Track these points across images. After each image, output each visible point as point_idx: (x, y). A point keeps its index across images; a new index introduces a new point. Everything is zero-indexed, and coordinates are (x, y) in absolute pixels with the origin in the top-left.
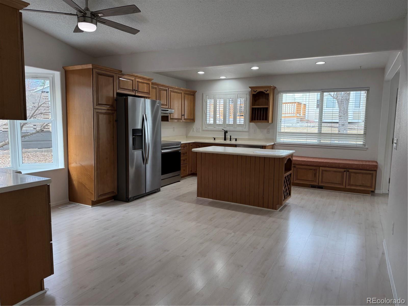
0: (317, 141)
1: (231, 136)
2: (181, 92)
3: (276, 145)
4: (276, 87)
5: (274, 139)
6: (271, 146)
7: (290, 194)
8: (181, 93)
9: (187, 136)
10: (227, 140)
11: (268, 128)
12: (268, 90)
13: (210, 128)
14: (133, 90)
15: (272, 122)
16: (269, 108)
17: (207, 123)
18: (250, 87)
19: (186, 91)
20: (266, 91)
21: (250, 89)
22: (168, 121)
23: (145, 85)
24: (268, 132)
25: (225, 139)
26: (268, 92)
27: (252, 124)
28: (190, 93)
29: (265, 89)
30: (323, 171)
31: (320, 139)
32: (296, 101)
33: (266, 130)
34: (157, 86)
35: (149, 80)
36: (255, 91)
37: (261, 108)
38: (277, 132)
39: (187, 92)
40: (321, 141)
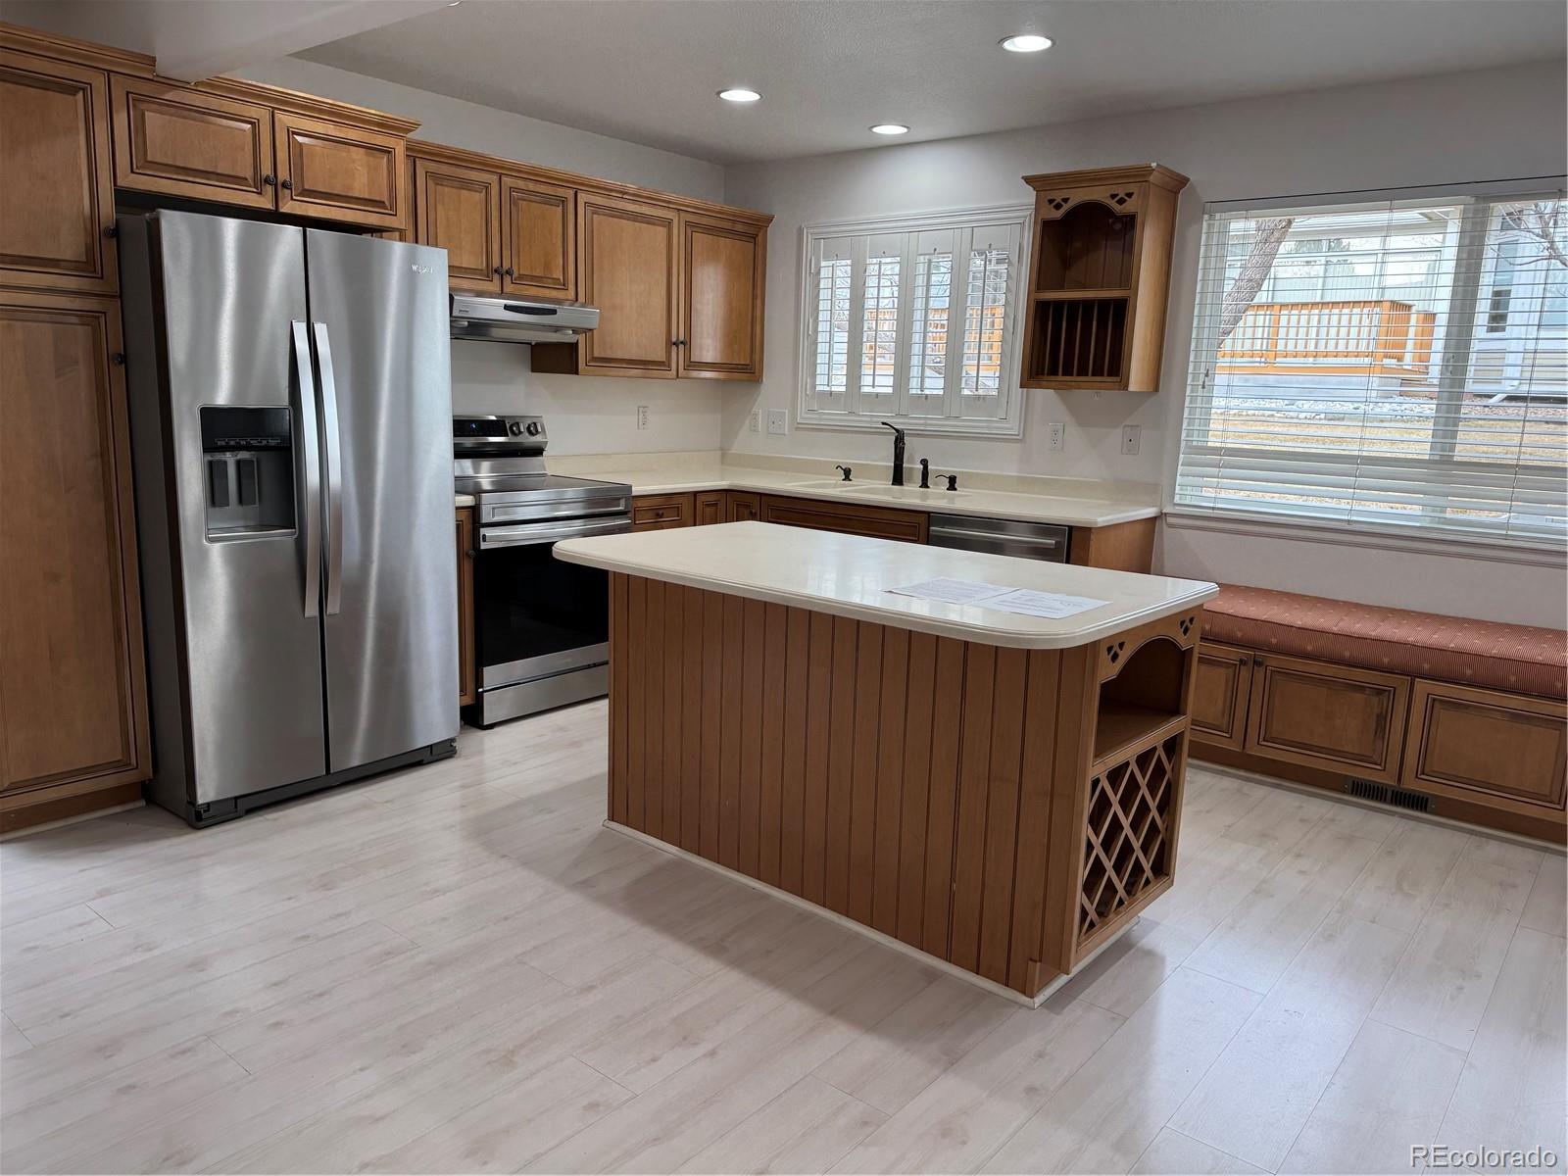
0: (1417, 510)
1: (924, 462)
2: (670, 215)
3: (1171, 520)
4: (1188, 180)
5: (1158, 486)
6: (1139, 528)
7: (1163, 868)
8: (668, 224)
9: (723, 456)
10: (910, 480)
11: (1127, 422)
12: (1130, 195)
13: (835, 415)
14: (261, 183)
15: (1156, 389)
16: (1130, 303)
17: (818, 388)
18: (1028, 180)
19: (698, 211)
20: (1121, 202)
21: (1029, 196)
22: (577, 373)
23: (358, 154)
24: (1131, 445)
25: (898, 478)
26: (1129, 207)
27: (1044, 397)
28: (727, 225)
29: (1114, 190)
30: (1437, 704)
31: (1441, 501)
32: (1390, 295)
33: (1119, 431)
34: (495, 178)
35: (384, 125)
36: (1058, 200)
37: (1088, 304)
38: (1183, 444)
39: (704, 221)
40: (1443, 509)
